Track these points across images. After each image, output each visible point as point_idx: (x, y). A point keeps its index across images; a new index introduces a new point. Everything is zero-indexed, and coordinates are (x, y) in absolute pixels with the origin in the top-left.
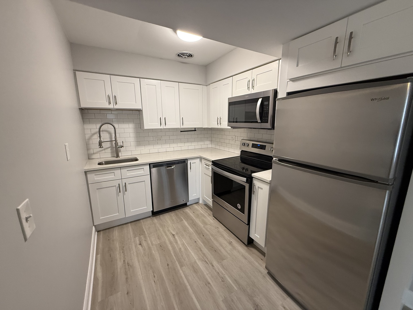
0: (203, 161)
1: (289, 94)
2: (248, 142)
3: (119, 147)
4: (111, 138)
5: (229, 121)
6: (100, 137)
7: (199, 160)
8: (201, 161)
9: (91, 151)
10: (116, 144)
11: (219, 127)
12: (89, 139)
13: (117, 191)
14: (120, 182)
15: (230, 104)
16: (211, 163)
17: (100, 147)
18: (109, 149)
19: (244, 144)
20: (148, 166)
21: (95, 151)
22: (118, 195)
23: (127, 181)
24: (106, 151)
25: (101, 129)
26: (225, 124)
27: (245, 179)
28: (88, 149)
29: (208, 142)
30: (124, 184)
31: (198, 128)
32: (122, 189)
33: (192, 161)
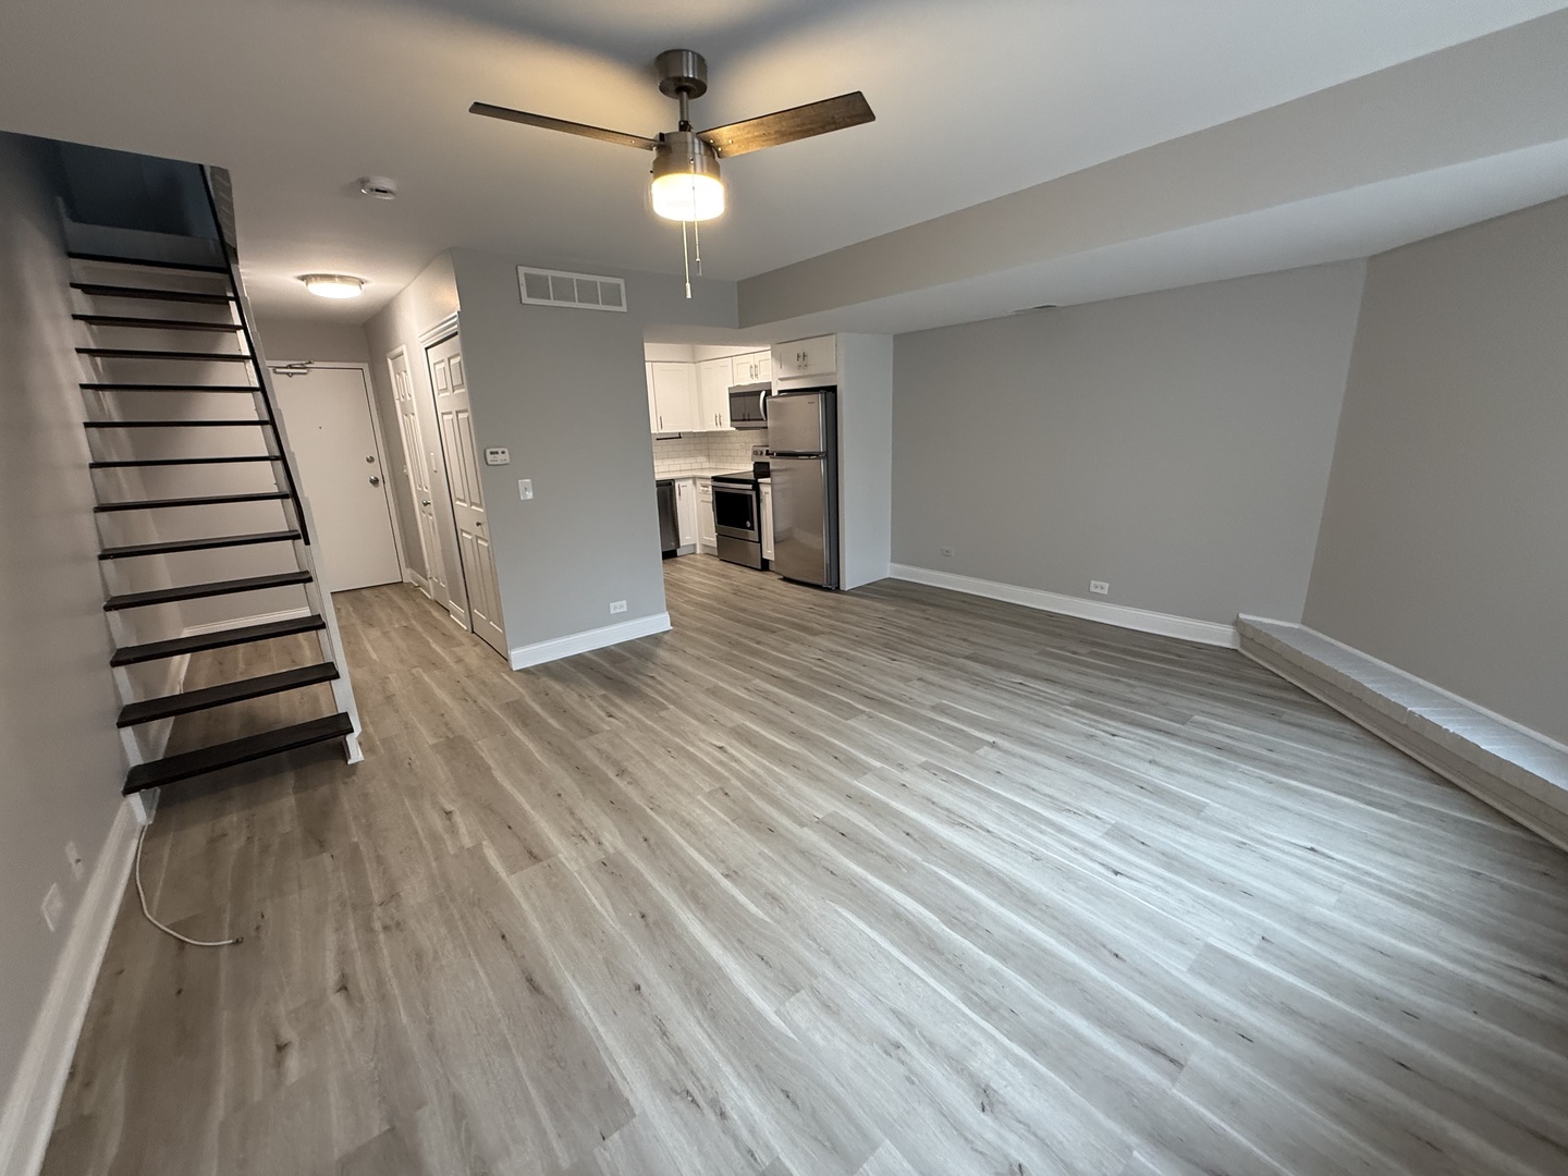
0: (699, 482)
1: (780, 392)
2: (761, 449)
5: (732, 420)
7: (691, 482)
8: (695, 483)
11: (719, 429)
15: (731, 396)
16: (709, 482)
19: (755, 453)
26: (727, 425)
27: (750, 487)
29: (703, 459)
31: (684, 433)
33: (682, 483)
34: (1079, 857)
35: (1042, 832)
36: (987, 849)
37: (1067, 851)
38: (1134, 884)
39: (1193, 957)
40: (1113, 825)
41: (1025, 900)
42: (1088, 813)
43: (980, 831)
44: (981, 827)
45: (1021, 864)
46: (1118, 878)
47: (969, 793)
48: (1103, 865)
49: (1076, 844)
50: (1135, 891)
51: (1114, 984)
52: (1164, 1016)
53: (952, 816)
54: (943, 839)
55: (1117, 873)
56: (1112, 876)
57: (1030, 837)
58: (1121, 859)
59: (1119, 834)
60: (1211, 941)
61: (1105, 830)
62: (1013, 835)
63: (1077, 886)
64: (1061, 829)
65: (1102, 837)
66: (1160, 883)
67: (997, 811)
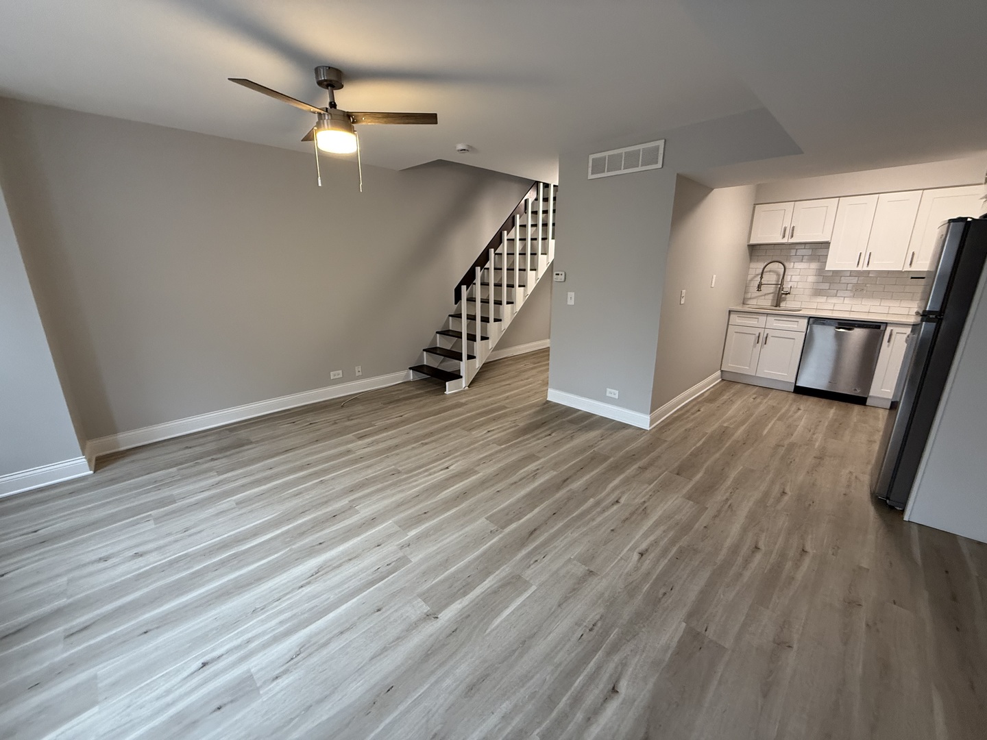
3: (783, 294)
4: (778, 281)
6: (761, 278)
9: (749, 296)
10: (781, 288)
12: (751, 280)
13: (755, 341)
14: (762, 331)
17: (758, 290)
18: (772, 295)
20: (806, 321)
21: (753, 296)
22: (754, 346)
23: (771, 333)
24: (767, 297)
25: (766, 270)
28: (746, 292)
30: (765, 336)
32: (760, 340)
33: (896, 330)
34: (239, 641)
35: (281, 623)
36: (282, 583)
37: (250, 635)
38: (185, 674)
39: (100, 685)
40: (258, 689)
41: (224, 594)
42: (286, 672)
43: (305, 582)
44: (308, 583)
45: (256, 599)
46: (199, 663)
47: (353, 584)
48: (219, 657)
49: (253, 645)
50: (178, 671)
51: (133, 622)
52: (92, 642)
53: (330, 568)
54: (306, 561)
55: (204, 665)
56: (203, 660)
57: (281, 612)
58: (216, 675)
59: (244, 689)
60: (96, 709)
61: (255, 677)
62: (288, 602)
63: (212, 630)
64: (276, 639)
65: (249, 671)
66: (169, 699)
67: (324, 597)
